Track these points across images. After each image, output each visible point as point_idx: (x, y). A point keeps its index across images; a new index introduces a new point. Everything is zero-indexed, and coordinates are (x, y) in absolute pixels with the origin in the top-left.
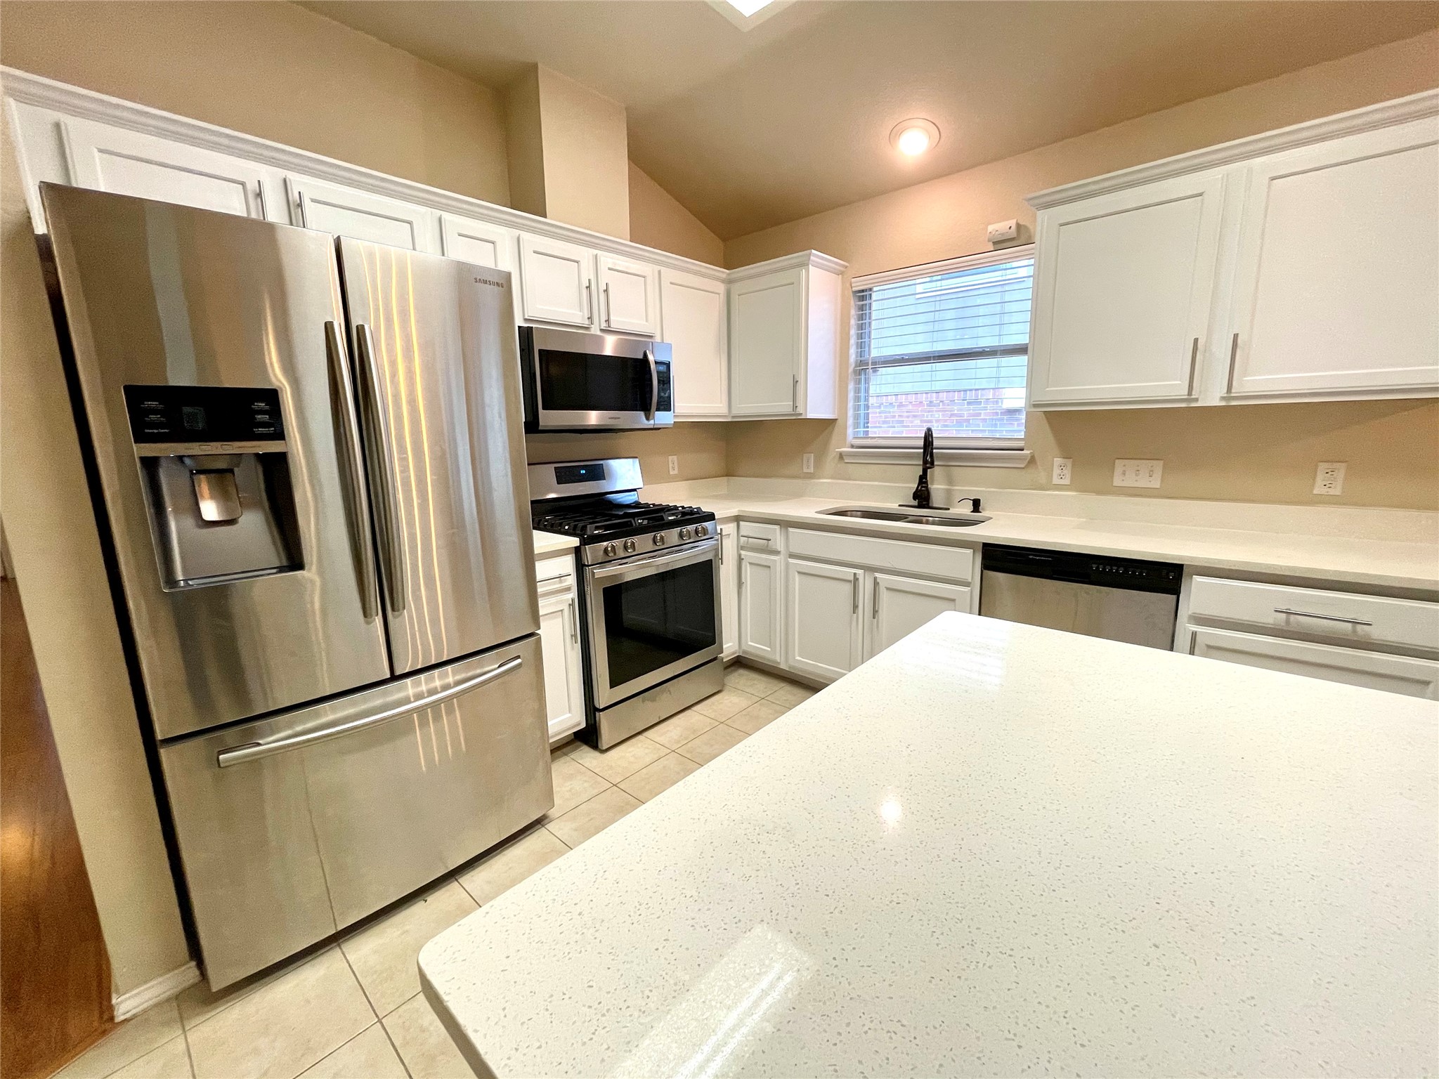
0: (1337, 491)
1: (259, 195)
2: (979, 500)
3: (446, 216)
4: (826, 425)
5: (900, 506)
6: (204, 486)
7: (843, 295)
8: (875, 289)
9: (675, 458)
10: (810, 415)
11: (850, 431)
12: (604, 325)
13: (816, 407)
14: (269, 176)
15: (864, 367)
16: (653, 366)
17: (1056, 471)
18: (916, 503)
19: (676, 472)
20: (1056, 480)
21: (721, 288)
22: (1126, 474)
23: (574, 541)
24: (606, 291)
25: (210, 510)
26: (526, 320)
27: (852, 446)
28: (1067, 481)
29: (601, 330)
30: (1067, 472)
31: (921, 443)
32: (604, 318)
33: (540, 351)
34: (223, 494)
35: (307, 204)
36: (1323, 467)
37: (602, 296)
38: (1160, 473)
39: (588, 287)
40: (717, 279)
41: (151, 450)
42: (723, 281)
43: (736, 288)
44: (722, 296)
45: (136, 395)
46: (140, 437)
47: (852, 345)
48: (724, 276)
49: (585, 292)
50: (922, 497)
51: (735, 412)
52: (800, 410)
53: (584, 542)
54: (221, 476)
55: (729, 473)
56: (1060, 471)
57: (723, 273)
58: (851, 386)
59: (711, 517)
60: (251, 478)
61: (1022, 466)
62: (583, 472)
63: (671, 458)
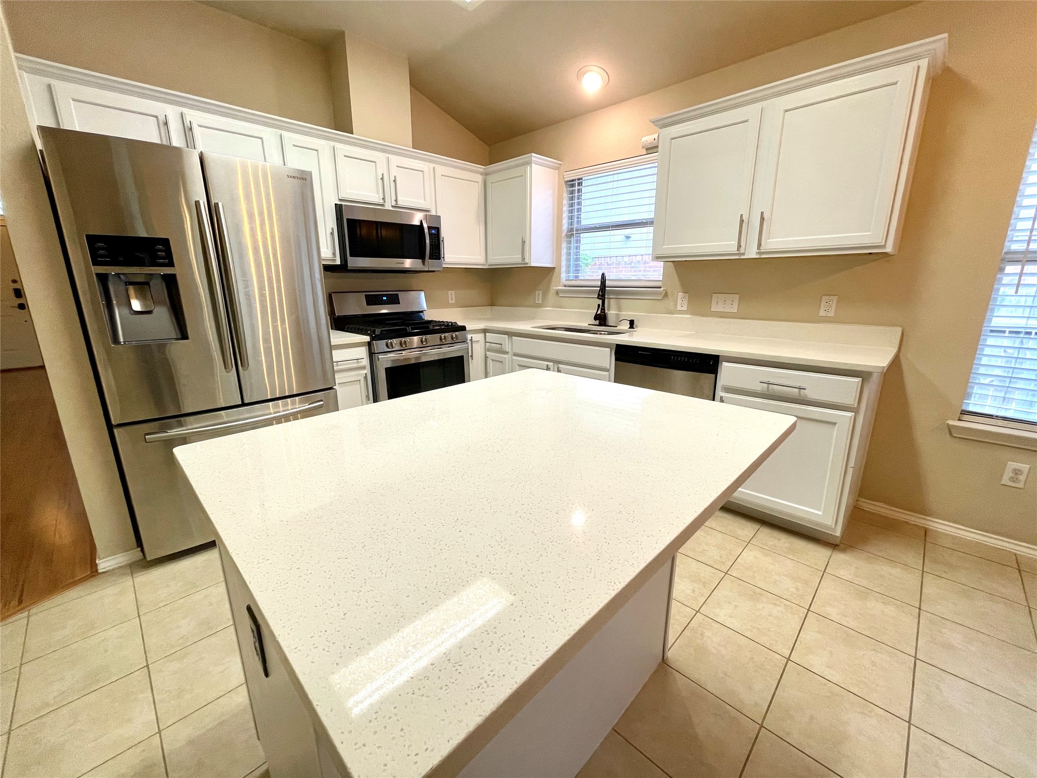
0: (831, 314)
1: (166, 124)
2: (633, 320)
3: (284, 133)
4: (547, 272)
5: (589, 325)
6: (132, 291)
7: (559, 184)
8: (583, 179)
9: (453, 292)
10: (533, 264)
11: (563, 276)
12: (394, 203)
13: (539, 257)
14: (171, 112)
15: (574, 233)
16: (426, 231)
17: (679, 301)
18: (597, 322)
19: (454, 301)
20: (679, 308)
21: (479, 178)
22: (717, 306)
23: (367, 338)
24: (394, 181)
25: (136, 305)
26: (340, 200)
27: (565, 286)
28: (685, 308)
29: (392, 206)
30: (686, 302)
31: (599, 283)
32: (394, 198)
33: (348, 220)
34: (142, 297)
35: (195, 126)
36: (825, 299)
37: (393, 184)
38: (737, 302)
39: (382, 179)
40: (477, 172)
41: (102, 269)
42: (482, 174)
43: (490, 179)
44: (480, 183)
45: (92, 240)
46: (95, 263)
47: (565, 218)
48: (482, 170)
49: (380, 181)
50: (601, 319)
51: (490, 262)
52: (527, 260)
53: (373, 339)
54: (142, 287)
55: (492, 304)
56: (681, 301)
57: (480, 168)
58: (564, 245)
59: (463, 328)
60: (159, 288)
61: (660, 298)
62: (385, 298)
63: (450, 292)
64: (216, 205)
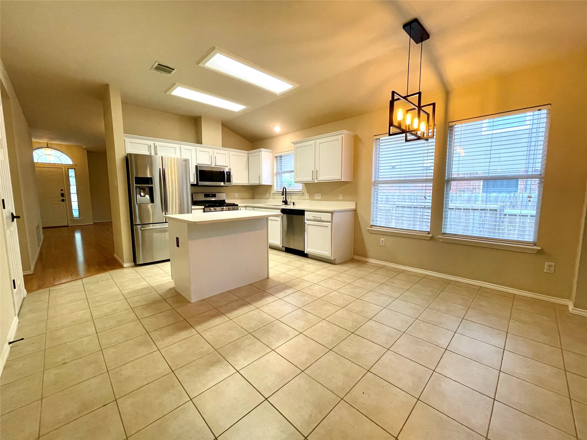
0: (342, 199)
1: (151, 146)
2: (294, 202)
3: (181, 146)
4: (270, 187)
5: (282, 204)
6: (142, 191)
7: (273, 157)
9: (237, 194)
10: (263, 184)
11: (275, 188)
12: (215, 164)
13: (265, 181)
14: (151, 143)
15: (279, 174)
16: (225, 173)
18: (284, 203)
19: (237, 197)
20: (307, 198)
21: (246, 155)
22: (316, 197)
23: (203, 207)
24: (215, 157)
25: (142, 194)
26: (197, 164)
27: (276, 191)
28: (308, 198)
29: (214, 165)
30: (308, 196)
32: (215, 163)
33: (199, 170)
34: (144, 192)
35: (158, 147)
36: (340, 194)
37: (215, 158)
38: (321, 196)
39: (211, 157)
40: (246, 153)
41: (137, 185)
42: (247, 154)
43: (250, 155)
44: (246, 157)
45: (136, 178)
47: (275, 168)
48: (247, 153)
49: (210, 158)
51: (250, 183)
52: (261, 183)
53: (205, 207)
54: (144, 189)
55: (253, 198)
57: (247, 152)
58: (275, 178)
59: (237, 205)
60: (148, 190)
61: (301, 194)
62: (211, 195)
63: (236, 194)
64: (164, 169)
